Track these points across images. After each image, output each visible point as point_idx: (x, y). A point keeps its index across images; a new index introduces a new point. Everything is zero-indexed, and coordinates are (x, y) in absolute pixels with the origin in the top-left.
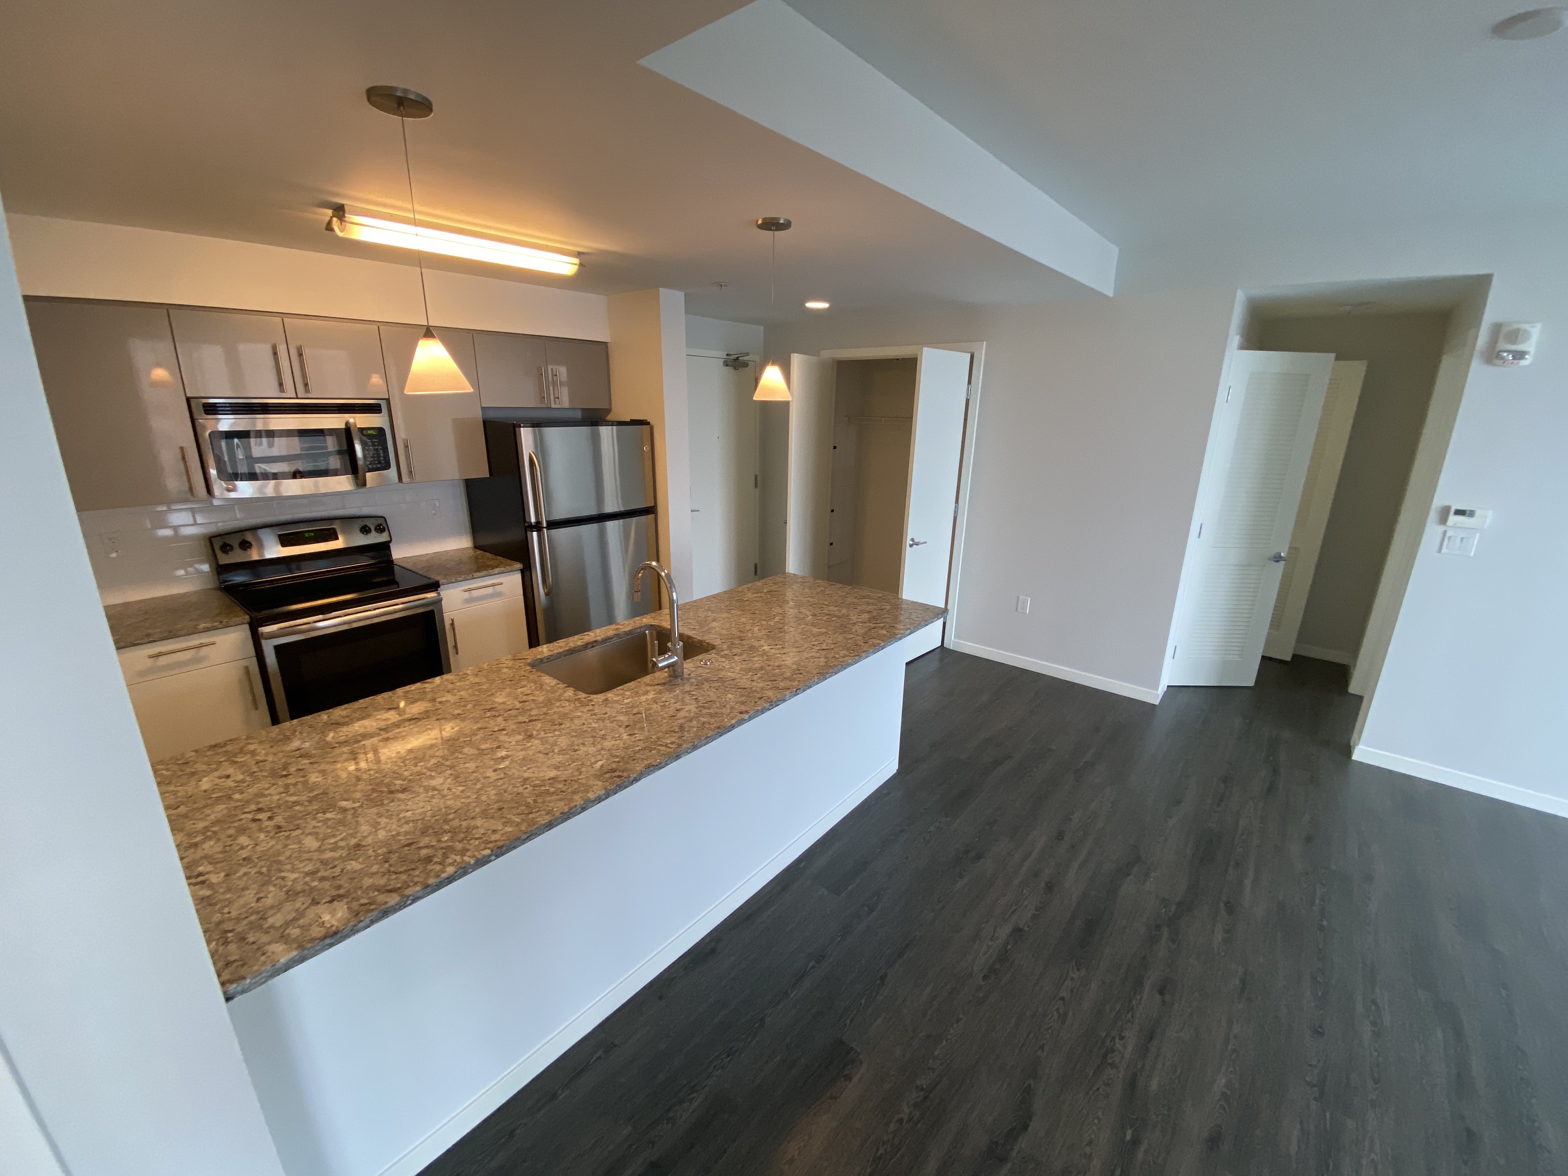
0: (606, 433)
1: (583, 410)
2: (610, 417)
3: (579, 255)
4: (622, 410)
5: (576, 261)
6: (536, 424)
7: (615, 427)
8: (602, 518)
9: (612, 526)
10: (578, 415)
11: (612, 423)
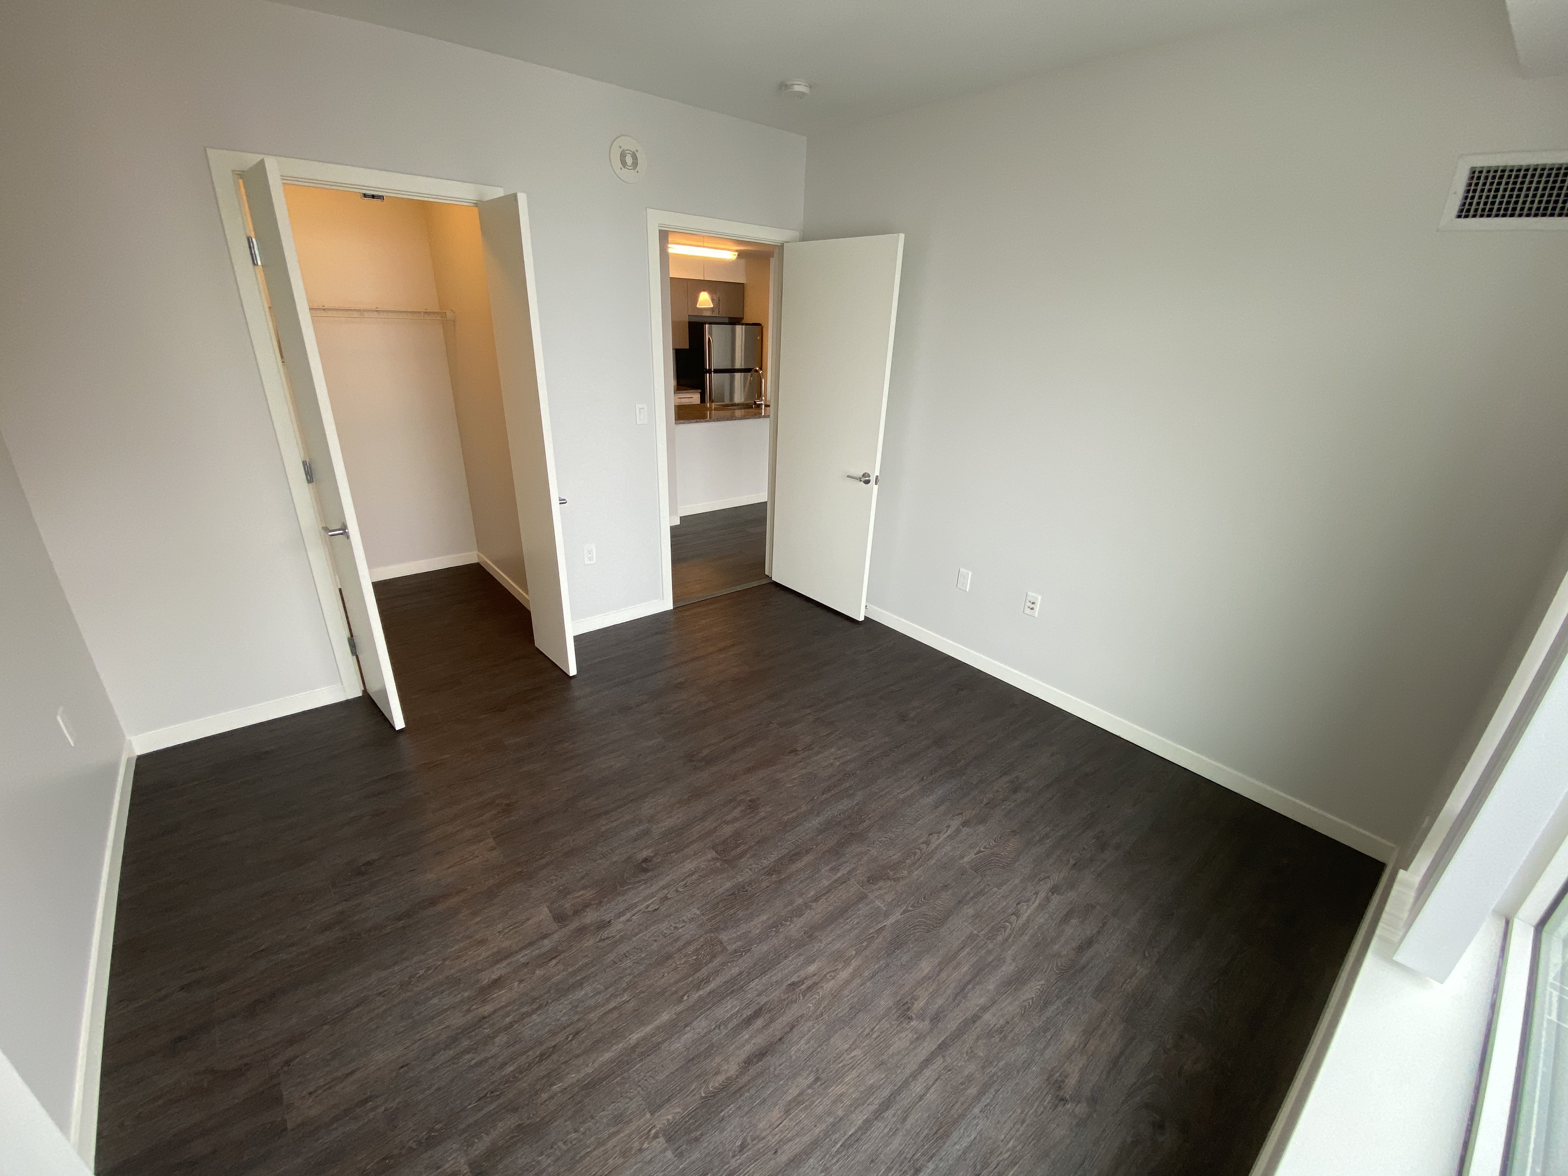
0: (739, 329)
1: (729, 318)
2: (743, 322)
3: (736, 251)
4: (749, 318)
5: (736, 253)
6: (710, 323)
7: (744, 326)
8: (732, 371)
9: (738, 376)
10: (727, 321)
11: (742, 324)
